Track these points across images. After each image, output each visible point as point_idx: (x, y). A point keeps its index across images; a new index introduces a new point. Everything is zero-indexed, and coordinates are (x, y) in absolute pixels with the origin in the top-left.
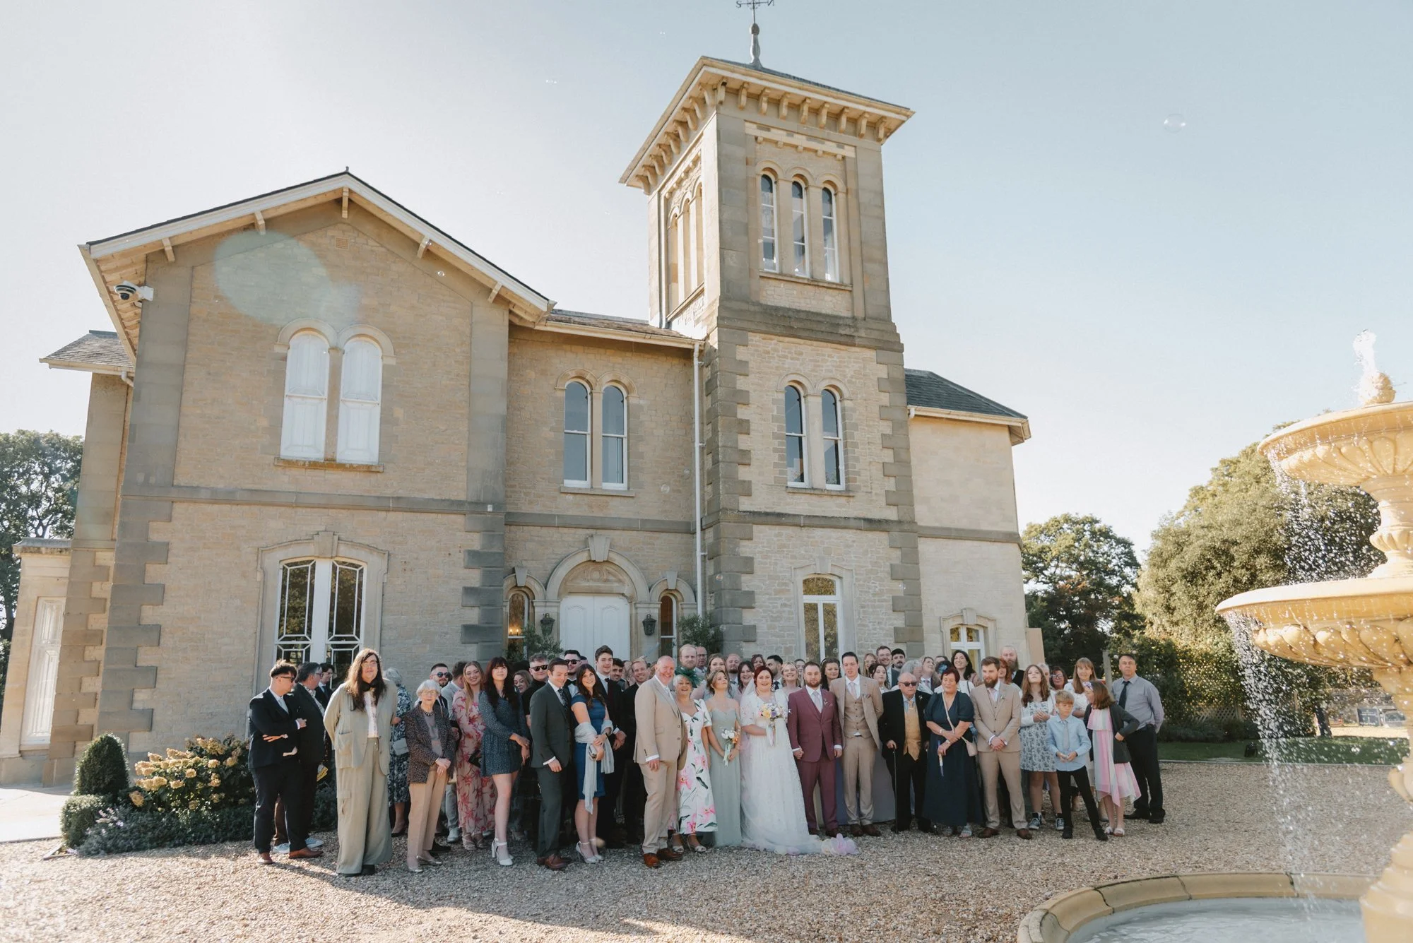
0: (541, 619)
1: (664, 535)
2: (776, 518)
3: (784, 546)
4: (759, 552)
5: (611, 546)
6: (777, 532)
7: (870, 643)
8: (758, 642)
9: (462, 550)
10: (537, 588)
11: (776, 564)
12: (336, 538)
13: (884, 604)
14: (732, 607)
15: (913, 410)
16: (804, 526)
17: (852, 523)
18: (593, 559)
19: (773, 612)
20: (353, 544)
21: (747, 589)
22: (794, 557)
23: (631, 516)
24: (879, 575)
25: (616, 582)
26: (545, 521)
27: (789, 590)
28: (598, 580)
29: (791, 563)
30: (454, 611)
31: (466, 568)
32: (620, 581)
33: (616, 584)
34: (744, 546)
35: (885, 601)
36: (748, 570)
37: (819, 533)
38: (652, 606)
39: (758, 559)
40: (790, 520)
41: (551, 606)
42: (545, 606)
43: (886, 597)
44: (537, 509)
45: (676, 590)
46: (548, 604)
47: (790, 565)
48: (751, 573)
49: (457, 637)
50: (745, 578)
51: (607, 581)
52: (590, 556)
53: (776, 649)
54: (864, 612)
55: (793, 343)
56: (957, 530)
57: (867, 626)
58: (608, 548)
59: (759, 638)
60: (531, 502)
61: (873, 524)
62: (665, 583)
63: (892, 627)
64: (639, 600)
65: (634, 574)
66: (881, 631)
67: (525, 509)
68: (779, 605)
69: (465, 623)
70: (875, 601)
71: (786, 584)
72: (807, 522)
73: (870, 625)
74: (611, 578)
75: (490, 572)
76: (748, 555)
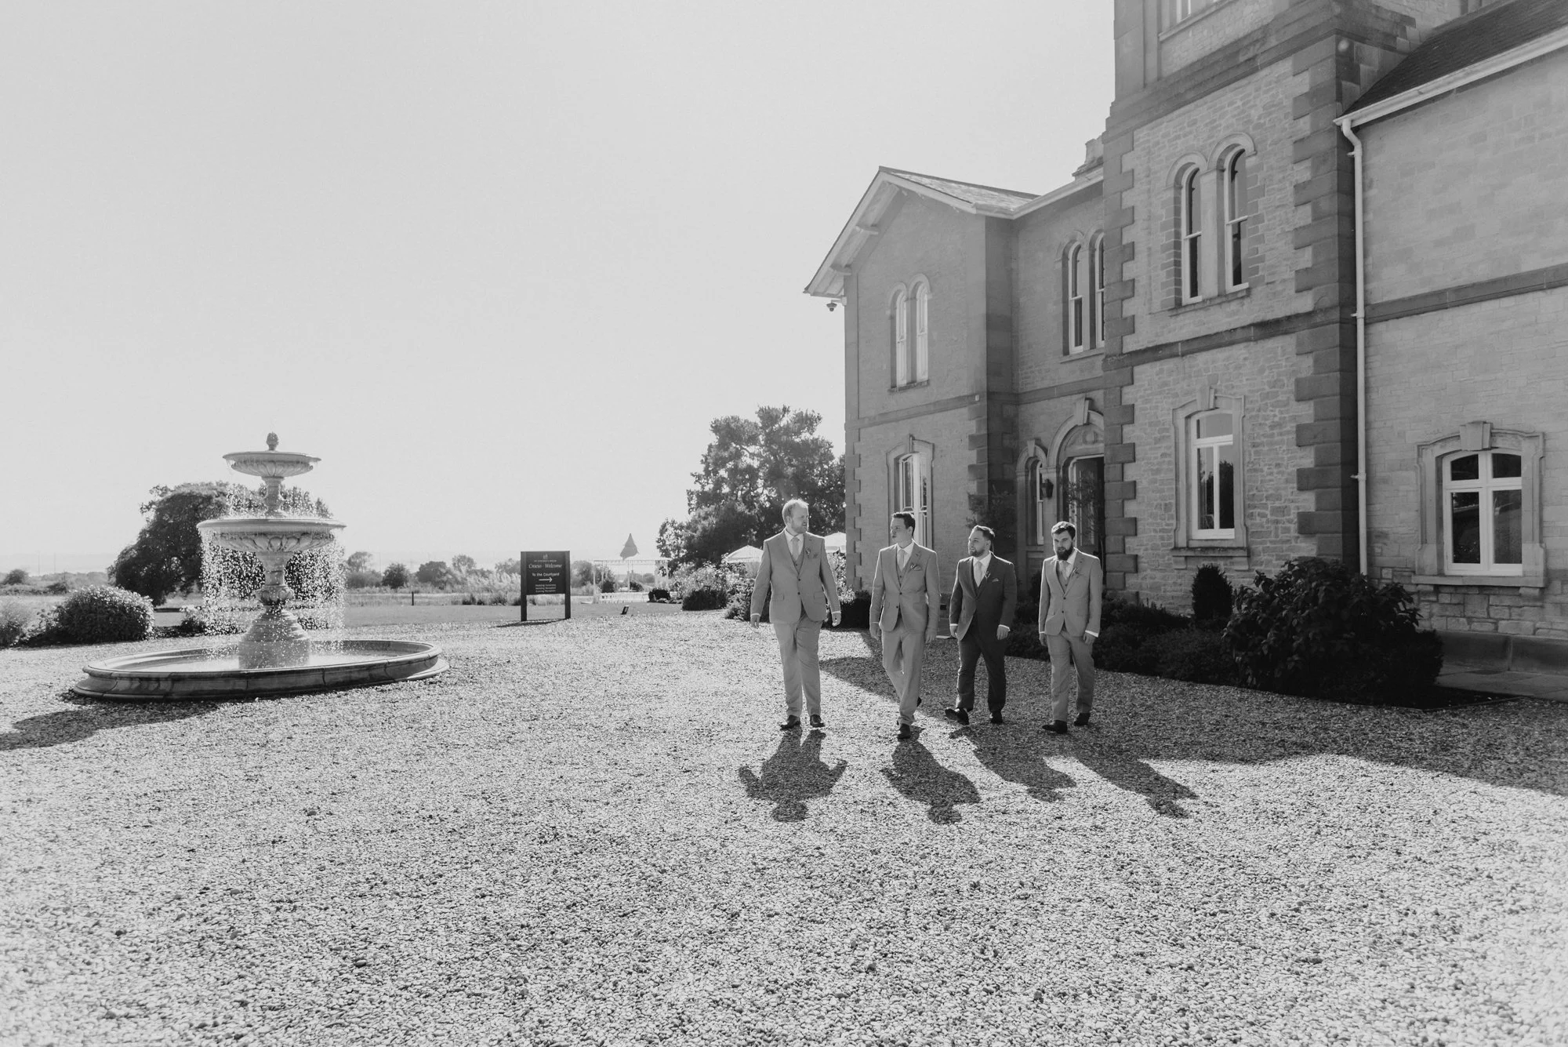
2: (1155, 353)
3: (1165, 384)
4: (1141, 397)
5: (1092, 408)
6: (1158, 369)
7: (1265, 494)
8: (1139, 499)
9: (967, 436)
10: (1043, 457)
11: (1156, 407)
12: (912, 438)
13: (1285, 438)
15: (1345, 124)
16: (1183, 355)
17: (1239, 335)
18: (1077, 424)
19: (1152, 465)
20: (919, 442)
21: (1129, 442)
22: (1176, 395)
24: (1280, 398)
26: (1049, 393)
27: (1170, 436)
28: (1090, 443)
29: (1172, 403)
30: (964, 484)
31: (969, 450)
34: (1127, 394)
35: (1288, 433)
36: (1128, 420)
37: (1202, 358)
39: (1138, 406)
40: (1167, 352)
41: (1051, 473)
42: (1048, 472)
43: (1291, 427)
44: (1046, 383)
46: (1049, 470)
47: (1170, 406)
48: (1132, 422)
49: (967, 504)
50: (1127, 429)
52: (1075, 421)
54: (1256, 453)
55: (1184, 114)
56: (1459, 289)
57: (1262, 471)
59: (1140, 495)
60: (1043, 379)
61: (1268, 329)
63: (1295, 469)
66: (1279, 476)
67: (1039, 385)
68: (1159, 455)
69: (969, 495)
70: (1272, 435)
71: (1167, 430)
72: (1186, 348)
73: (1265, 469)
75: (981, 451)
76: (1131, 403)
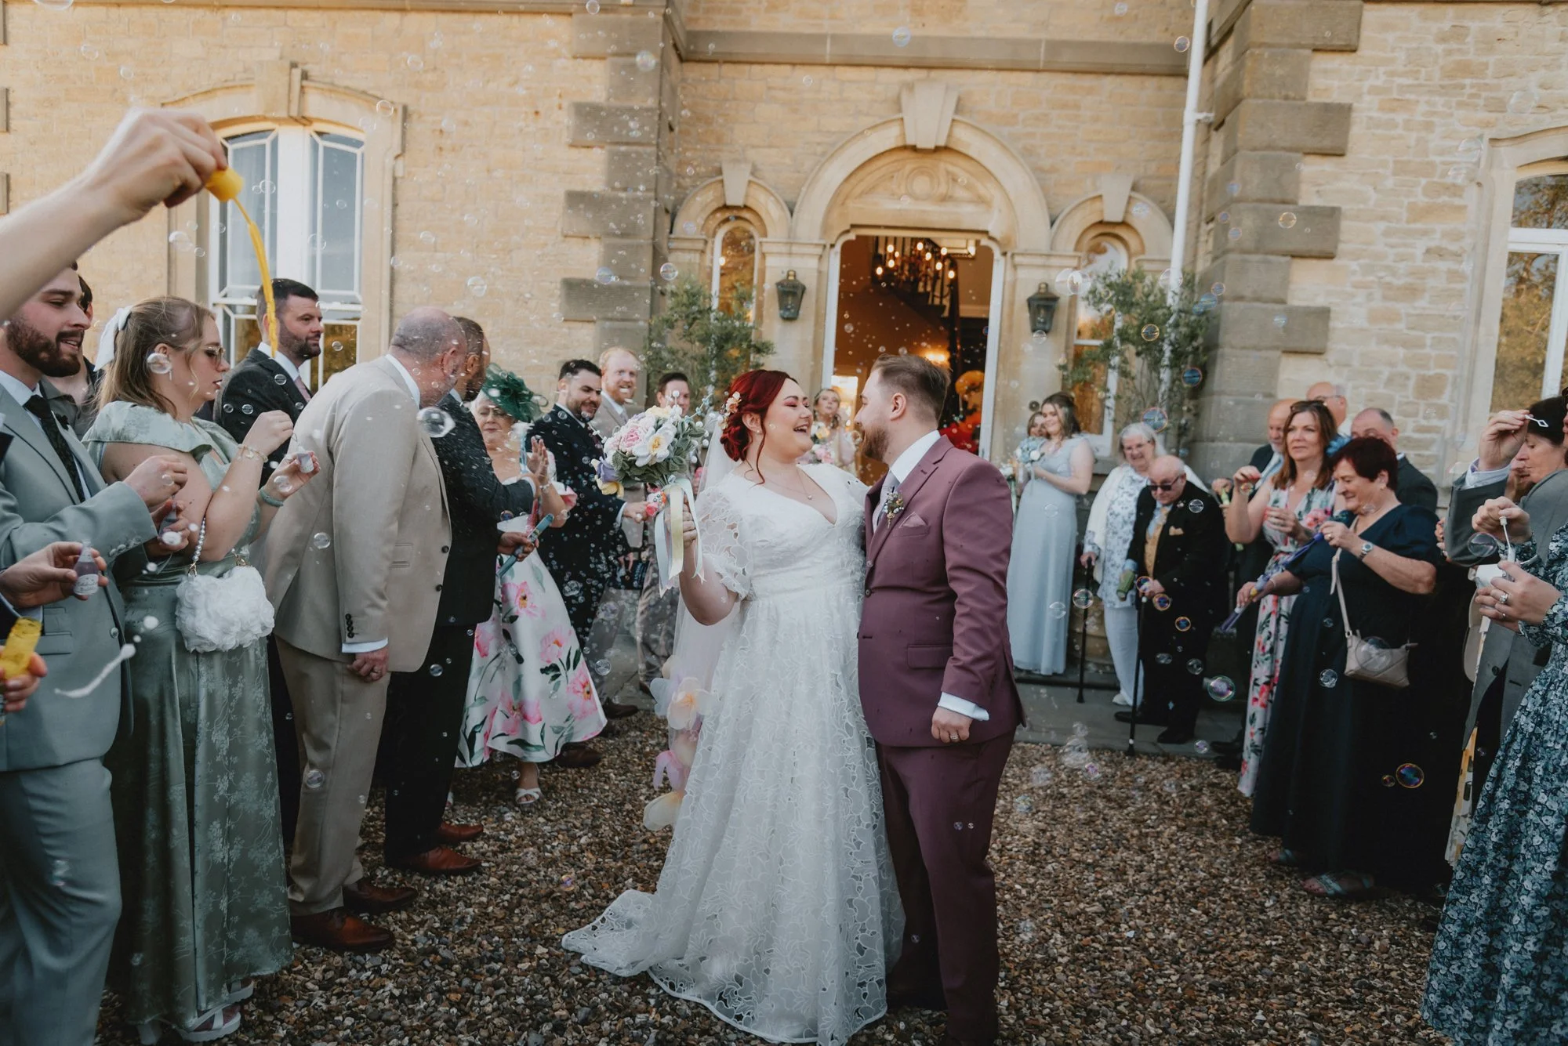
0: (779, 279)
1: (1109, 82)
3: (1465, 69)
4: (1373, 90)
5: (958, 110)
6: (1446, 26)
8: (1331, 357)
9: (565, 104)
10: (770, 209)
11: (1428, 126)
12: (297, 73)
14: (1256, 251)
18: (910, 141)
19: (1394, 274)
20: (332, 89)
21: (1316, 202)
23: (1021, 31)
25: (970, 202)
26: (803, 51)
27: (1461, 209)
28: (928, 198)
29: (1488, 124)
30: (545, 245)
31: (572, 146)
32: (981, 201)
33: (969, 209)
34: (1325, 72)
36: (1327, 143)
38: (1054, 261)
39: (1366, 110)
41: (803, 255)
42: (790, 254)
44: (784, 22)
45: (1123, 224)
46: (795, 249)
47: (1478, 131)
48: (1338, 152)
49: (555, 307)
50: (1311, 168)
51: (945, 199)
52: (903, 135)
53: (1390, 381)
58: (950, 114)
59: (1337, 347)
62: (1097, 205)
64: (1022, 246)
65: (1016, 178)
67: (758, 22)
68: (1419, 251)
69: (568, 276)
71: (1455, 190)
74: (960, 193)
75: (626, 155)
76: (1335, 98)
